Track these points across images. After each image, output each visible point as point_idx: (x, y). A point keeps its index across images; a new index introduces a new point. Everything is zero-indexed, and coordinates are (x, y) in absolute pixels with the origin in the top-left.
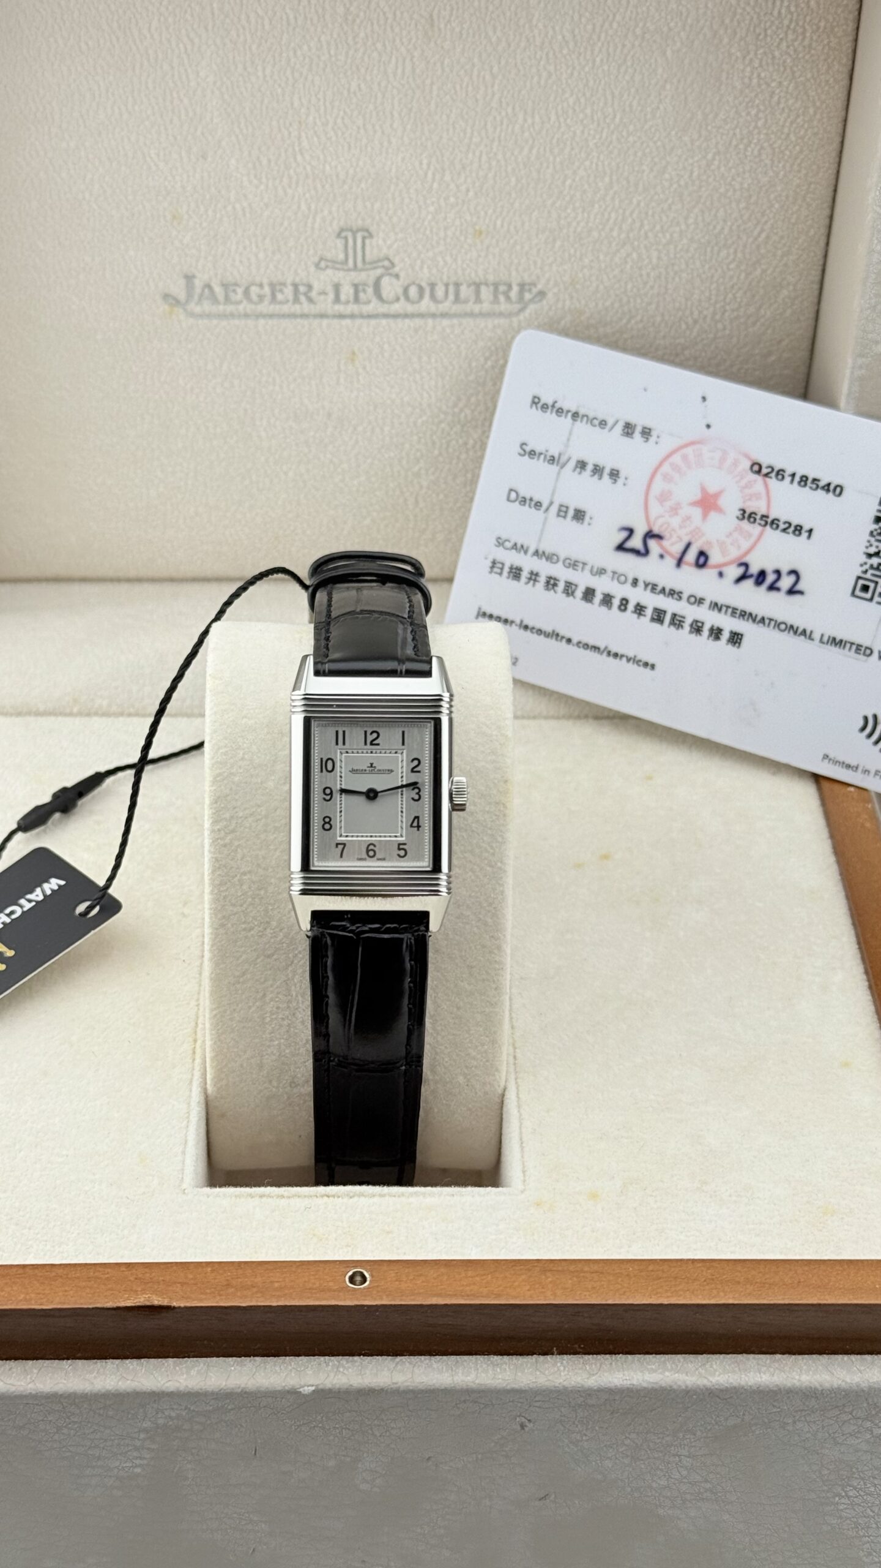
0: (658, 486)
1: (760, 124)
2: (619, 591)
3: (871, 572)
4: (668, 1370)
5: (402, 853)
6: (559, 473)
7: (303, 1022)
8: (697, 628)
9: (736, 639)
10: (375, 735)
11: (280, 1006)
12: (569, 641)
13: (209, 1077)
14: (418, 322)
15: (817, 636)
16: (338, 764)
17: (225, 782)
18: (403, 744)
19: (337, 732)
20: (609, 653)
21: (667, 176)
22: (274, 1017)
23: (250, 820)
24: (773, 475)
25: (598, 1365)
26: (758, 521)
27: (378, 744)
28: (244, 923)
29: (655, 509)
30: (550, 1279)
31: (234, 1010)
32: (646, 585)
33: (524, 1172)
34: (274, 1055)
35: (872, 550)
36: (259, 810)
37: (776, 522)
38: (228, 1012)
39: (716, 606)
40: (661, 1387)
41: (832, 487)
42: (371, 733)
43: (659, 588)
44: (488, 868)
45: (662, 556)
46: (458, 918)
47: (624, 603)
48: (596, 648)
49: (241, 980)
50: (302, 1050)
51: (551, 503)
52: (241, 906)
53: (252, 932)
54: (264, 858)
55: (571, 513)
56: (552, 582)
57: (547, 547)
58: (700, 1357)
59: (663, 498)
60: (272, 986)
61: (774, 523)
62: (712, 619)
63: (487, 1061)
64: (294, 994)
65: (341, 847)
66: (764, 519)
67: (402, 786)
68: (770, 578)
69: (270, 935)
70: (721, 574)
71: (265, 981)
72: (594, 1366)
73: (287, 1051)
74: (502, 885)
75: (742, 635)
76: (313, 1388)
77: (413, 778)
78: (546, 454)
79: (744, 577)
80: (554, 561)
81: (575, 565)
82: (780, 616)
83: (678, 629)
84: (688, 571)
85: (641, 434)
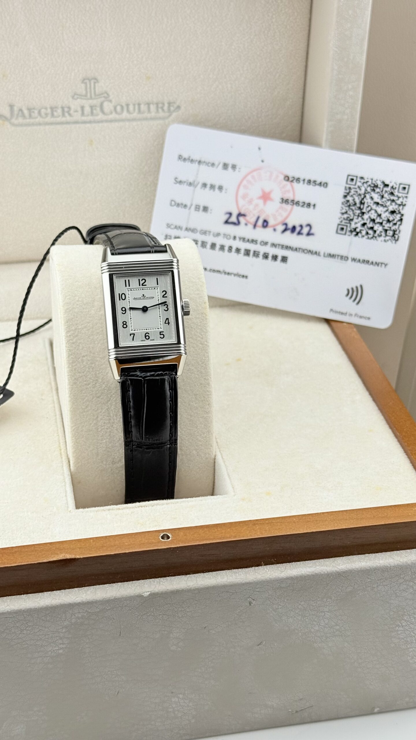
0: (242, 191)
1: (274, 20)
2: (227, 243)
3: (344, 221)
4: (317, 566)
5: (162, 336)
6: (194, 190)
7: (117, 430)
8: (266, 256)
9: (284, 259)
10: (144, 281)
11: (106, 422)
13: (71, 462)
14: (121, 124)
15: (322, 254)
16: (127, 296)
17: (71, 312)
18: (158, 284)
19: (125, 281)
20: (225, 273)
21: (233, 47)
22: (103, 428)
23: (85, 329)
24: (295, 181)
25: (284, 567)
26: (290, 203)
27: (146, 285)
28: (85, 381)
29: (241, 202)
30: (257, 527)
31: (83, 426)
32: (240, 238)
33: (233, 488)
34: (104, 448)
35: (344, 211)
36: (88, 325)
38: (80, 428)
39: (274, 245)
40: (316, 574)
41: (322, 184)
42: (142, 280)
43: (246, 239)
44: (200, 345)
45: (246, 224)
46: (188, 371)
47: (230, 248)
48: (219, 271)
49: (86, 410)
50: (117, 444)
51: (192, 205)
52: (83, 373)
53: (90, 386)
54: (93, 348)
55: (201, 208)
57: (191, 226)
58: (331, 559)
59: (244, 196)
60: (101, 412)
61: (298, 203)
62: (272, 251)
63: (207, 442)
64: (112, 416)
65: (132, 336)
66: (293, 202)
67: (159, 304)
68: (298, 229)
69: (99, 386)
70: (275, 230)
71: (97, 410)
72: (282, 568)
73: (110, 445)
74: (208, 353)
75: (287, 257)
76: (148, 593)
77: (164, 300)
78: (187, 182)
79: (285, 230)
80: (195, 232)
81: (206, 233)
82: (304, 246)
83: (257, 258)
84: (259, 230)
85: (231, 168)
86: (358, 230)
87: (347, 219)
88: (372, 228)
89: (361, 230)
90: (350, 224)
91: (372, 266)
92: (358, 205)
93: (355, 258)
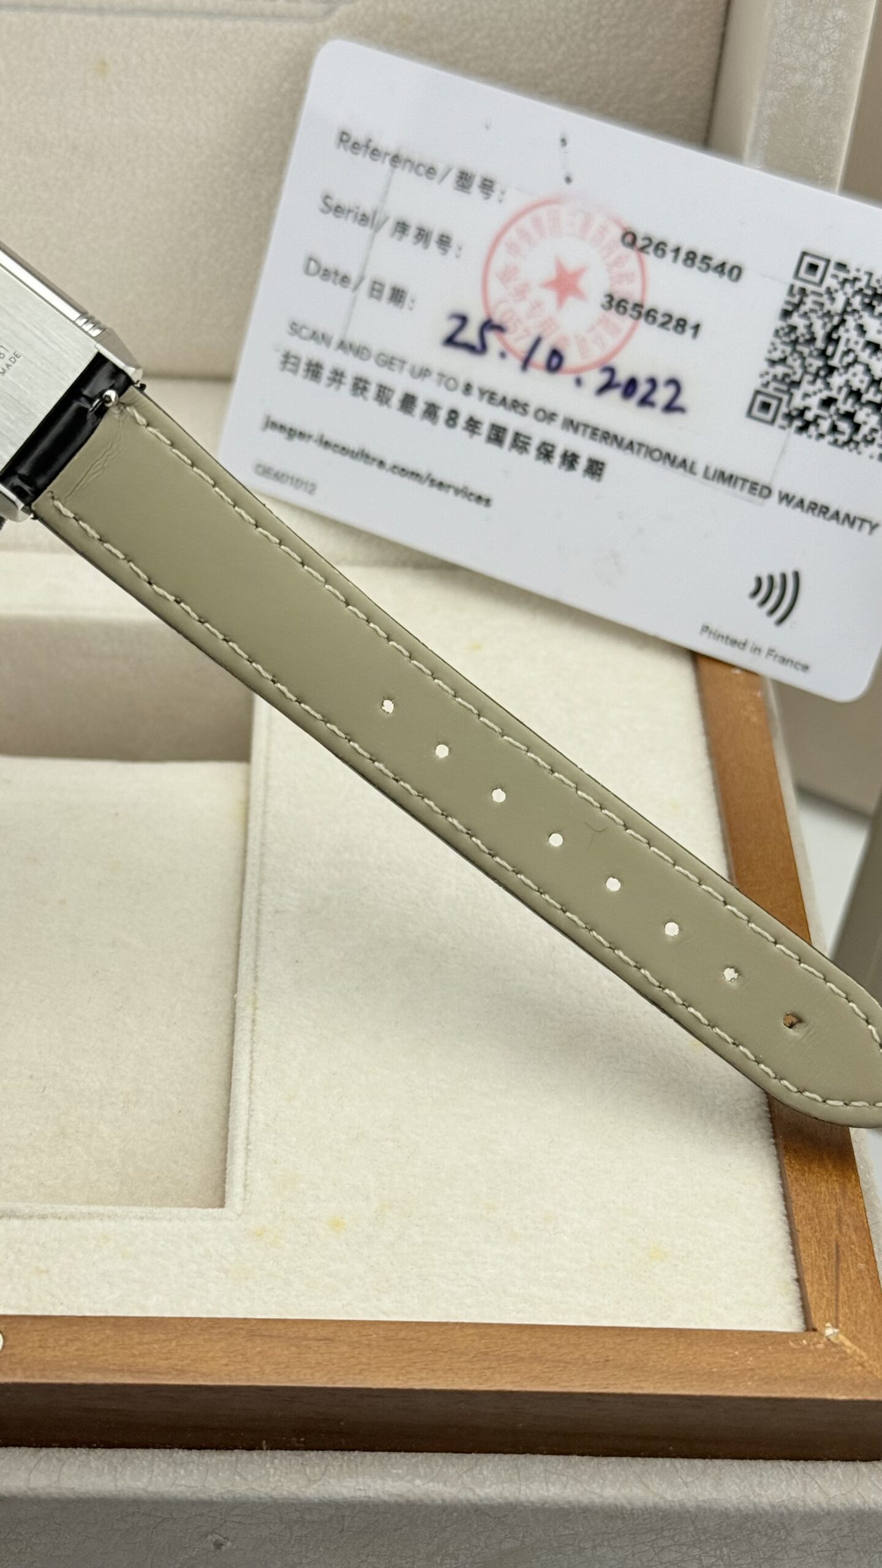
0: (501, 259)
2: (447, 400)
3: (773, 385)
4: (419, 1477)
6: (372, 238)
8: (546, 452)
9: (595, 468)
12: (381, 464)
15: (700, 468)
20: (432, 482)
24: (651, 249)
26: (630, 312)
29: (497, 290)
32: (482, 393)
35: (777, 355)
37: (652, 313)
39: (571, 424)
40: (408, 1501)
41: (727, 268)
43: (499, 398)
45: (503, 355)
47: (453, 416)
48: (415, 475)
51: (362, 279)
55: (387, 292)
56: (361, 385)
57: (356, 336)
59: (507, 275)
61: (651, 315)
62: (565, 440)
66: (637, 309)
68: (643, 389)
70: (579, 382)
72: (316, 1468)
75: (603, 464)
78: (356, 211)
79: (607, 387)
80: (364, 356)
81: (391, 363)
82: (653, 441)
83: (521, 453)
84: (537, 376)
85: (480, 187)
86: (809, 416)
87: (783, 380)
88: (849, 416)
89: (817, 417)
90: (791, 395)
91: (833, 522)
92: (820, 344)
93: (791, 493)
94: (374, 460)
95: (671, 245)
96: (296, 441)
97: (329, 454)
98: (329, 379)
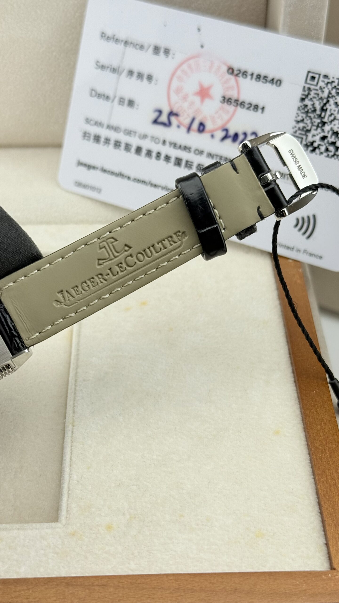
0: (175, 83)
2: (155, 148)
3: (299, 132)
6: (118, 79)
12: (129, 178)
20: (151, 185)
24: (240, 75)
26: (233, 103)
29: (174, 98)
32: (171, 144)
35: (299, 118)
37: (243, 103)
39: (210, 155)
41: (275, 81)
43: (178, 145)
45: (178, 127)
47: (158, 155)
48: (144, 182)
51: (115, 97)
55: (126, 102)
56: (118, 144)
57: (114, 122)
59: (178, 90)
61: (242, 104)
66: (236, 102)
68: (241, 137)
70: (212, 136)
78: (110, 67)
79: (226, 137)
80: (118, 131)
81: (130, 133)
83: (189, 170)
84: (194, 134)
85: (164, 53)
86: (315, 145)
87: (303, 130)
88: (333, 143)
89: (319, 145)
90: (307, 136)
92: (318, 112)
94: (126, 176)
95: (250, 72)
96: (92, 171)
97: (106, 175)
98: (104, 142)
